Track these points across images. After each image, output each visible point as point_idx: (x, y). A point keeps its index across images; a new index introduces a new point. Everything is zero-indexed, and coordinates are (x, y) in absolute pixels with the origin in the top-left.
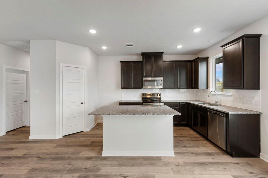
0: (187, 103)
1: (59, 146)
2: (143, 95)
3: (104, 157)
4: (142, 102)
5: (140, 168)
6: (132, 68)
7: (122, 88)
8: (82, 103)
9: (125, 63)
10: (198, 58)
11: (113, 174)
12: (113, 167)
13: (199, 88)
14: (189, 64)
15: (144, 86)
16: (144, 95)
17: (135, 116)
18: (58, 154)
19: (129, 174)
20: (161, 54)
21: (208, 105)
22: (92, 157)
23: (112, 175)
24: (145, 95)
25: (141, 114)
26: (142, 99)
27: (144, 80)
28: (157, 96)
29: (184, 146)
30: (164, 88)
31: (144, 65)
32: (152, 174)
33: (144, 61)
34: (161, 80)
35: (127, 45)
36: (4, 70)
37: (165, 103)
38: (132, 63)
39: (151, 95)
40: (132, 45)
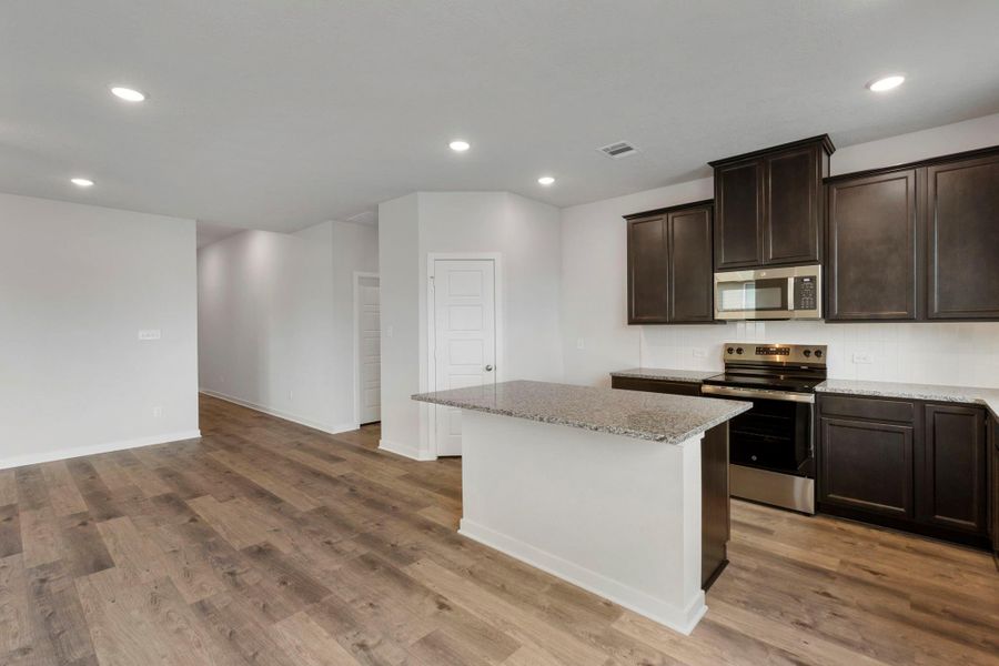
1: (408, 478)
3: (462, 536)
5: (510, 606)
6: (670, 236)
7: (634, 319)
8: (488, 369)
9: (643, 220)
11: (429, 585)
12: (450, 569)
15: (721, 309)
16: (735, 353)
18: (387, 494)
19: (461, 604)
20: (820, 145)
22: (435, 525)
23: (422, 586)
24: (739, 351)
26: (726, 367)
27: (719, 284)
28: (803, 359)
29: (807, 621)
30: (829, 317)
31: (720, 215)
32: (519, 638)
33: (719, 201)
34: (813, 279)
35: (613, 153)
36: (356, 281)
37: (816, 393)
38: (670, 216)
39: (768, 353)
40: (629, 149)
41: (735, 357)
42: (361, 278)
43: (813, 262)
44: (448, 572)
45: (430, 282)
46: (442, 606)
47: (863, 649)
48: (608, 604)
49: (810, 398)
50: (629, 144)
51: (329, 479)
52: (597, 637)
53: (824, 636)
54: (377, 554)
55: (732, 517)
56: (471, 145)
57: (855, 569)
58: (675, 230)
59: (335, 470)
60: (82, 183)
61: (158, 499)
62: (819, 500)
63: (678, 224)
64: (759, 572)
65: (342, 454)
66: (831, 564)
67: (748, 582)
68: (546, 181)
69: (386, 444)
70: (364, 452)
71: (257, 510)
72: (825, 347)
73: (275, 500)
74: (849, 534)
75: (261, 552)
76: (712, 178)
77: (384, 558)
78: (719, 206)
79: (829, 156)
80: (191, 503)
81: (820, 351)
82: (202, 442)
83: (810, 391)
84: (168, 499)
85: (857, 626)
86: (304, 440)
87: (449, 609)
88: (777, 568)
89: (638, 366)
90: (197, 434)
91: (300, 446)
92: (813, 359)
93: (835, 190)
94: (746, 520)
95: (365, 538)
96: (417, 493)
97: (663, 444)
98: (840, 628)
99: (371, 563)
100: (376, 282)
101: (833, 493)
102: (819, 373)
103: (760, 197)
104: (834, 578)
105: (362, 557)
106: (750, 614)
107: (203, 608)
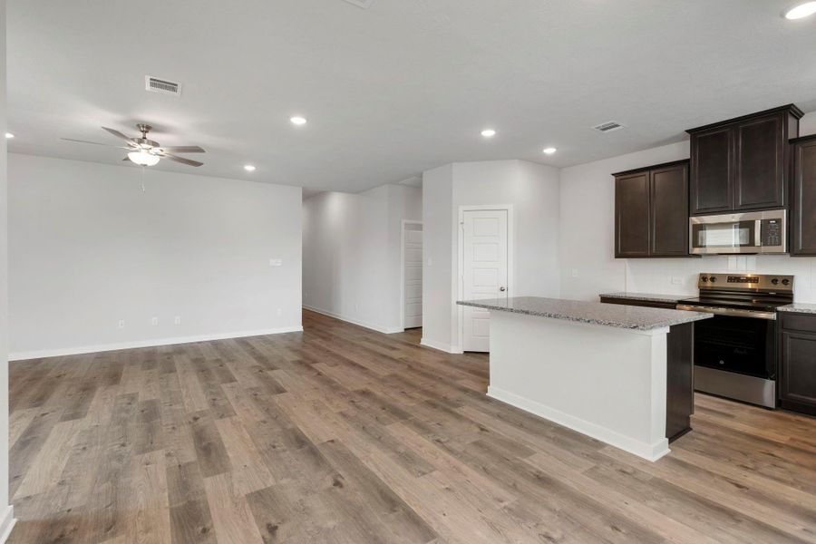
1: (446, 363)
2: (704, 278)
3: (489, 397)
7: (620, 254)
8: (502, 290)
11: (472, 419)
19: (494, 430)
22: (470, 390)
24: (713, 279)
26: (701, 293)
27: (694, 225)
28: (772, 287)
29: (750, 465)
30: (793, 251)
31: (695, 171)
32: (535, 449)
33: (695, 160)
34: (779, 221)
35: (604, 129)
36: (403, 226)
37: (777, 312)
38: (652, 173)
39: (738, 281)
40: (617, 126)
41: (709, 284)
42: (406, 224)
43: (780, 207)
44: (483, 414)
45: (460, 226)
46: (482, 429)
47: (792, 484)
48: (596, 441)
49: (773, 316)
50: (616, 123)
51: (392, 359)
52: (587, 455)
53: (762, 475)
54: (437, 402)
55: (696, 403)
56: (496, 131)
57: (802, 444)
58: (657, 183)
59: (395, 354)
60: (250, 168)
61: (294, 362)
62: (780, 398)
63: (659, 178)
64: (716, 437)
65: (398, 346)
66: (783, 439)
67: (707, 442)
68: (550, 151)
69: (424, 342)
70: (411, 345)
71: (354, 372)
72: (792, 277)
73: (363, 368)
74: (805, 424)
75: (365, 393)
76: (689, 141)
77: (441, 403)
78: (695, 164)
79: (798, 119)
80: (314, 366)
81: (787, 280)
82: (304, 334)
83: (772, 310)
84: (300, 363)
85: (791, 472)
86: (369, 336)
87: (487, 431)
88: (732, 437)
89: (623, 291)
90: (300, 328)
91: (367, 339)
92: (780, 287)
93: (800, 149)
94: (711, 408)
95: (426, 392)
96: (454, 371)
97: (635, 331)
98: (777, 473)
99: (434, 406)
100: (419, 227)
101: (793, 393)
102: (787, 297)
103: (731, 156)
104: (781, 447)
105: (426, 401)
106: (704, 457)
107: (343, 415)
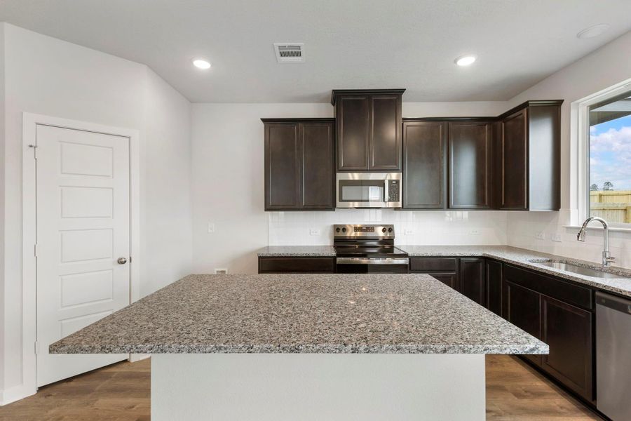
0: (487, 260)
2: (337, 228)
4: (334, 254)
6: (301, 141)
7: (270, 207)
8: (121, 262)
9: (279, 125)
10: (526, 105)
13: (528, 209)
14: (486, 126)
15: (341, 200)
16: (340, 231)
17: (301, 356)
20: (398, 93)
21: (566, 269)
24: (343, 230)
25: (331, 346)
26: (335, 243)
27: (340, 181)
34: (398, 182)
37: (409, 257)
38: (301, 126)
39: (362, 231)
41: (341, 234)
43: (397, 171)
45: (28, 154)
72: (393, 225)
78: (340, 123)
81: (391, 229)
89: (266, 244)
93: (406, 127)
